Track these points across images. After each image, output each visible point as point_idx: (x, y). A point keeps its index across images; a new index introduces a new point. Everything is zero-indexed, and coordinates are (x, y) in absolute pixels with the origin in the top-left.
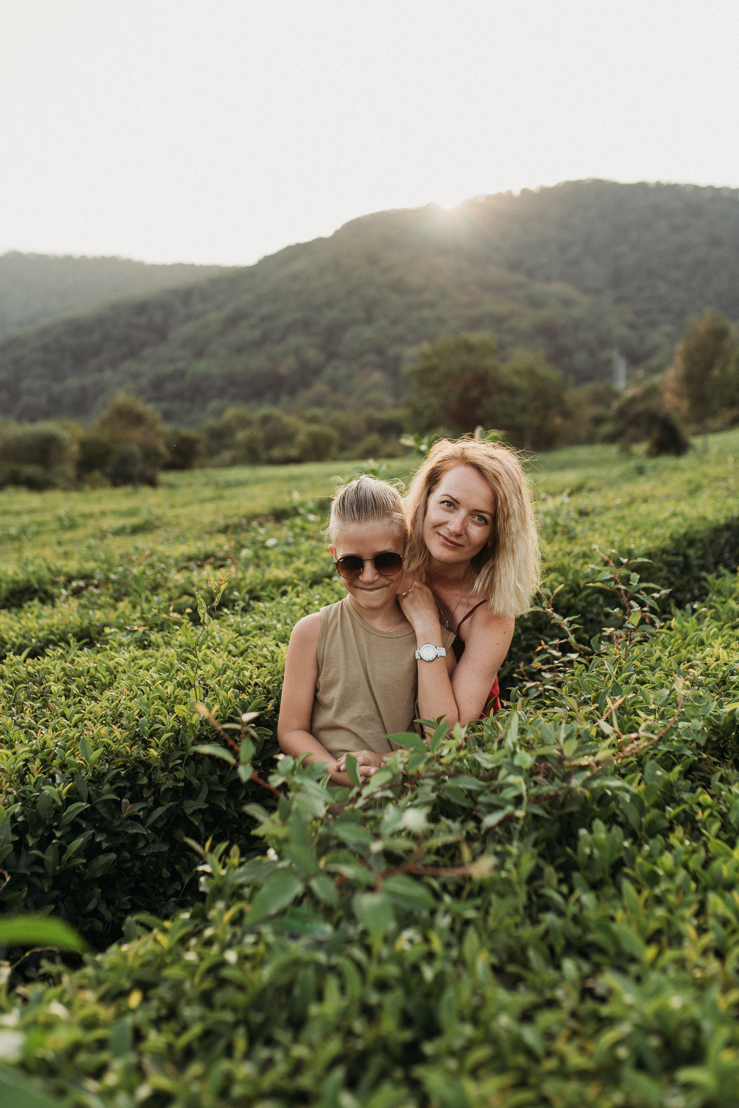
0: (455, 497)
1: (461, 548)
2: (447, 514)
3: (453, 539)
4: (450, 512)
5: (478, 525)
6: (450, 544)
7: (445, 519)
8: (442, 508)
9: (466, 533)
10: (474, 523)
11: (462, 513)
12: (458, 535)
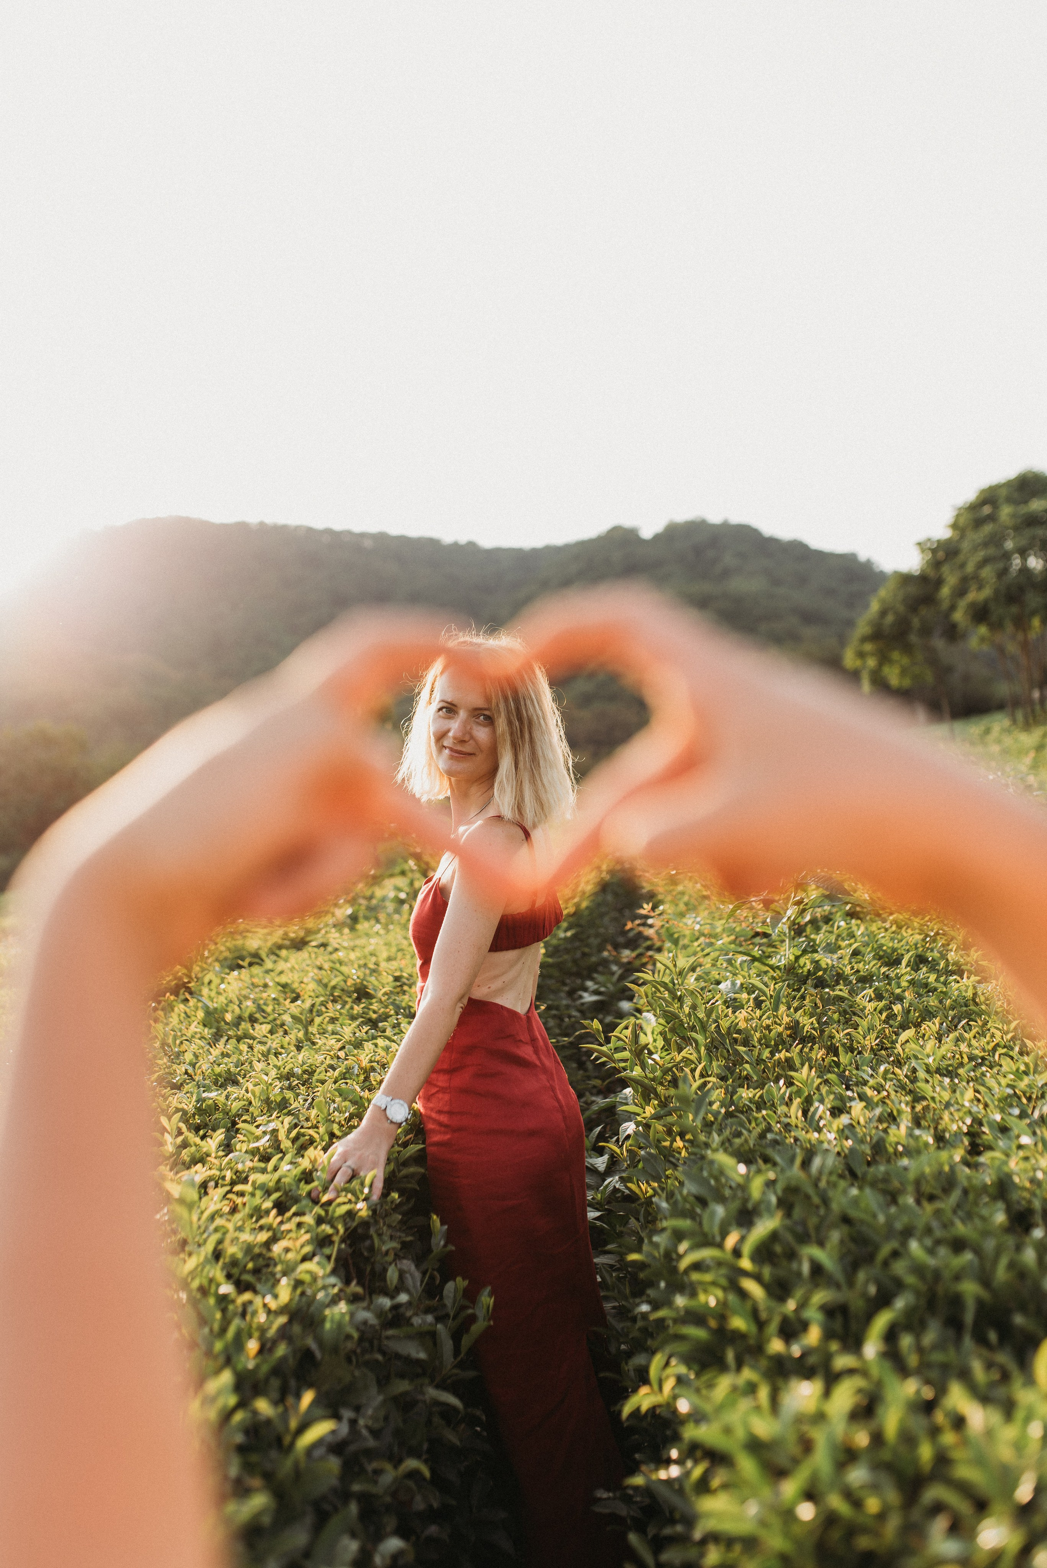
0: (449, 700)
1: (473, 757)
2: (447, 721)
3: (459, 748)
4: (450, 718)
5: (484, 726)
6: (457, 755)
7: (445, 728)
8: (440, 717)
9: (472, 737)
10: (479, 724)
11: (462, 714)
12: (462, 742)
